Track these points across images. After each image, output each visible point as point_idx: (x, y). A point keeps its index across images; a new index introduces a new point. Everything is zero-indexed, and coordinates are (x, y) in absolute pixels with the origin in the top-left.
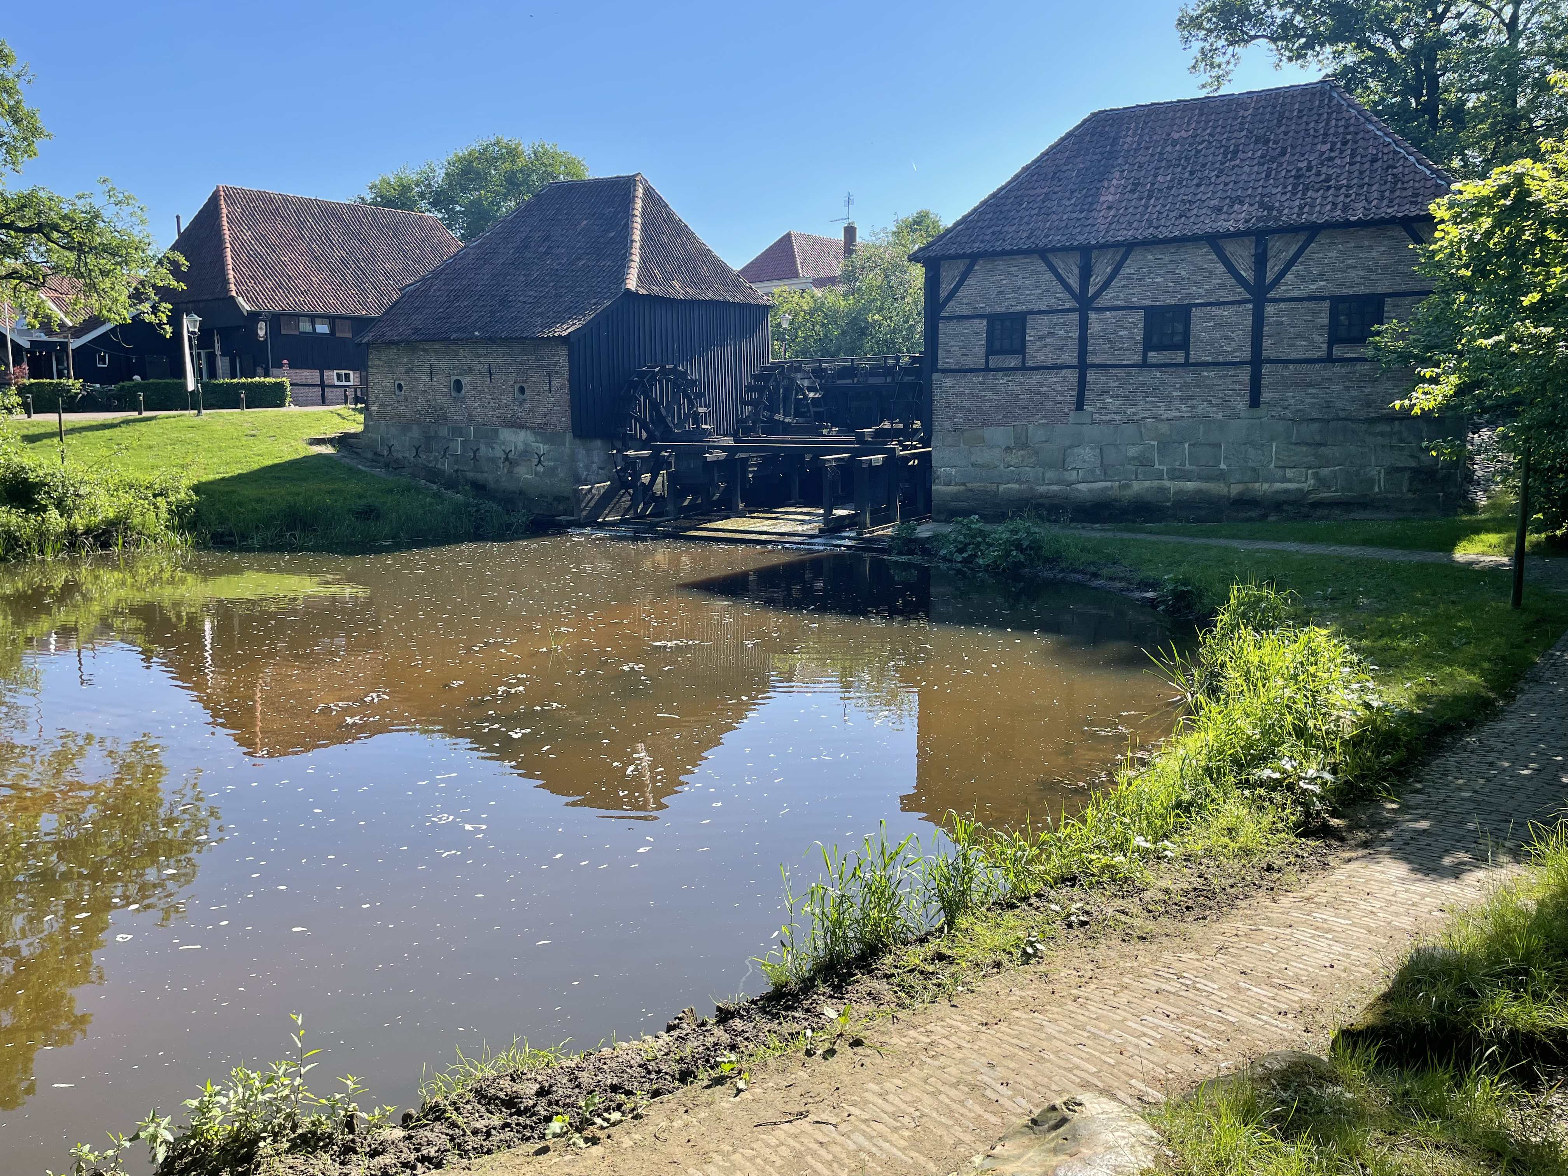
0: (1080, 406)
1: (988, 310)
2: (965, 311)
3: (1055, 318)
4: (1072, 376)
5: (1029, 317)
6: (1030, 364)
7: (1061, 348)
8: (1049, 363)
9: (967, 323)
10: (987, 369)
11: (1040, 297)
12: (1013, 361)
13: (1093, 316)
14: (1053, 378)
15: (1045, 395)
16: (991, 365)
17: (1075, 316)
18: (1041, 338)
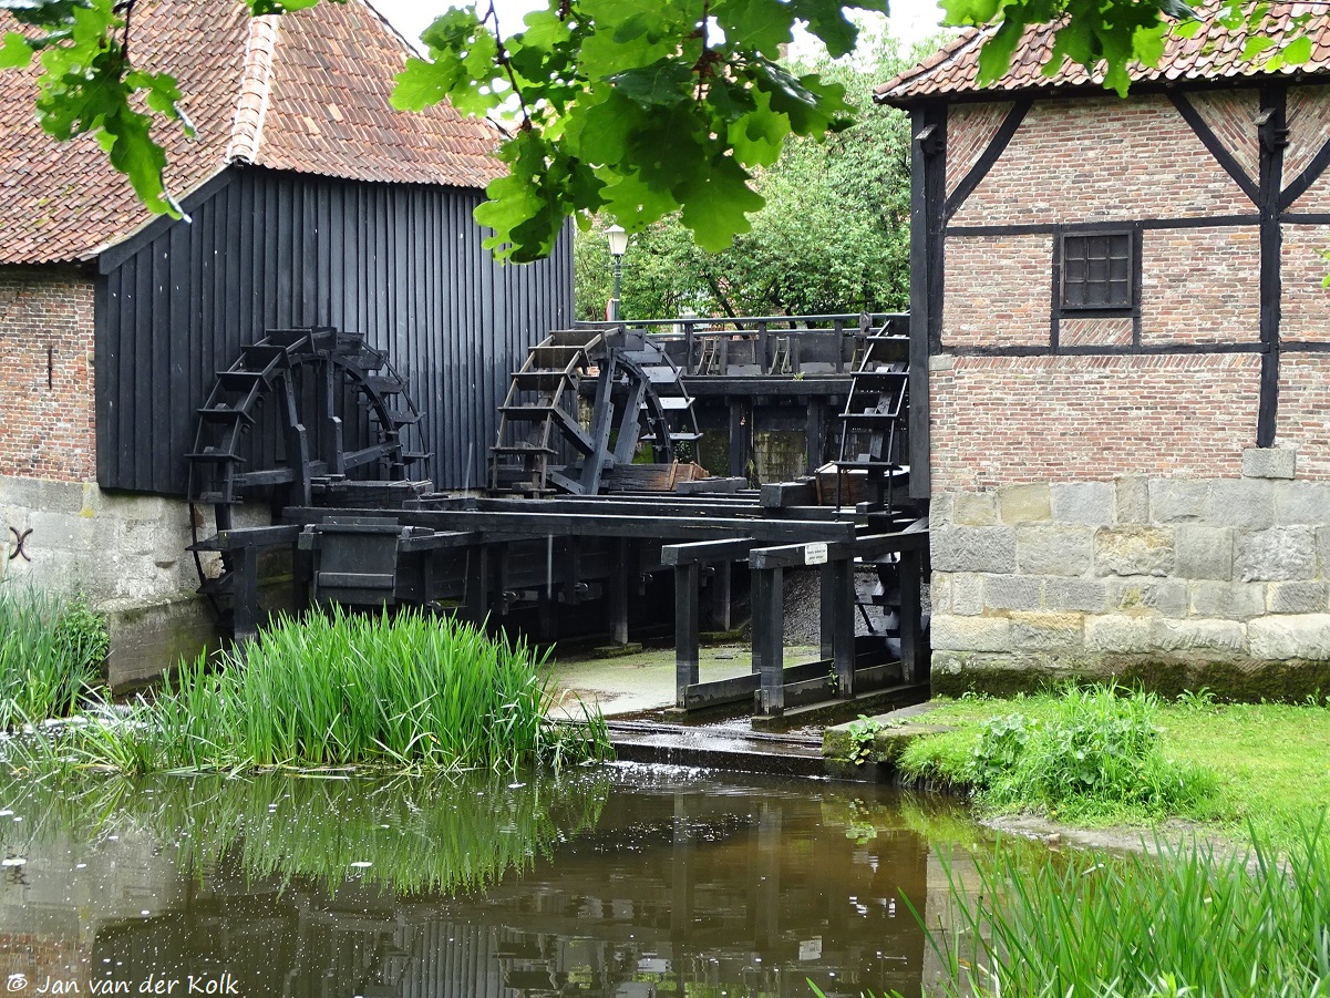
0: (1266, 436)
1: (1055, 218)
2: (1002, 216)
3: (1208, 236)
4: (1248, 368)
5: (1147, 233)
6: (1150, 339)
7: (1220, 305)
8: (1194, 338)
9: (1006, 243)
10: (1054, 349)
11: (1173, 189)
12: (1111, 332)
13: (1290, 232)
14: (1202, 370)
15: (1185, 411)
16: (1065, 339)
17: (1254, 232)
18: (1178, 280)
